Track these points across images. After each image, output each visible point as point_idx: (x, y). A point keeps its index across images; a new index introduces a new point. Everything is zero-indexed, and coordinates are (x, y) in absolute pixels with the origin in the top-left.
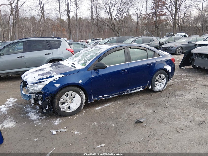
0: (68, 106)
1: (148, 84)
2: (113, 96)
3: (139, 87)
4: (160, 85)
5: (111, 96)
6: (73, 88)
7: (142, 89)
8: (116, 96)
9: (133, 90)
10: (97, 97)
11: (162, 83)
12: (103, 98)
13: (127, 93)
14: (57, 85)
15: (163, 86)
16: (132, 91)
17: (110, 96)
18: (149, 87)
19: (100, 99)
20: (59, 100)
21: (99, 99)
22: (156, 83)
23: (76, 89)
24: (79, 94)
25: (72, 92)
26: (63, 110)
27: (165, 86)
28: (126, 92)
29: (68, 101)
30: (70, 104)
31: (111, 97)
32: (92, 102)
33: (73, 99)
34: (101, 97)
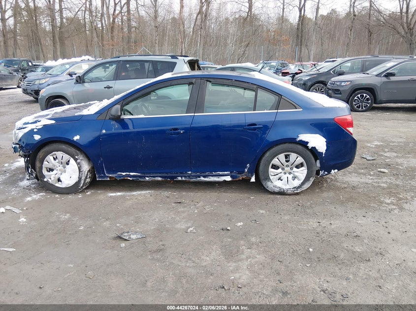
0: (57, 176)
1: (246, 170)
2: (153, 179)
3: (221, 173)
4: (285, 179)
5: (148, 177)
6: (64, 147)
7: (228, 179)
8: (160, 179)
9: (204, 177)
10: (115, 172)
11: (294, 175)
12: (129, 178)
13: (187, 179)
14: (37, 137)
15: (297, 183)
16: (202, 179)
17: (145, 177)
18: (251, 179)
19: (122, 178)
20: (42, 163)
21: (120, 177)
22: (273, 172)
23: (70, 149)
24: (76, 160)
25: (62, 152)
26: (50, 180)
27: (303, 183)
28: (185, 177)
29: (57, 167)
30: (61, 174)
31: (147, 179)
32: (106, 179)
33: (67, 166)
34: (124, 174)
